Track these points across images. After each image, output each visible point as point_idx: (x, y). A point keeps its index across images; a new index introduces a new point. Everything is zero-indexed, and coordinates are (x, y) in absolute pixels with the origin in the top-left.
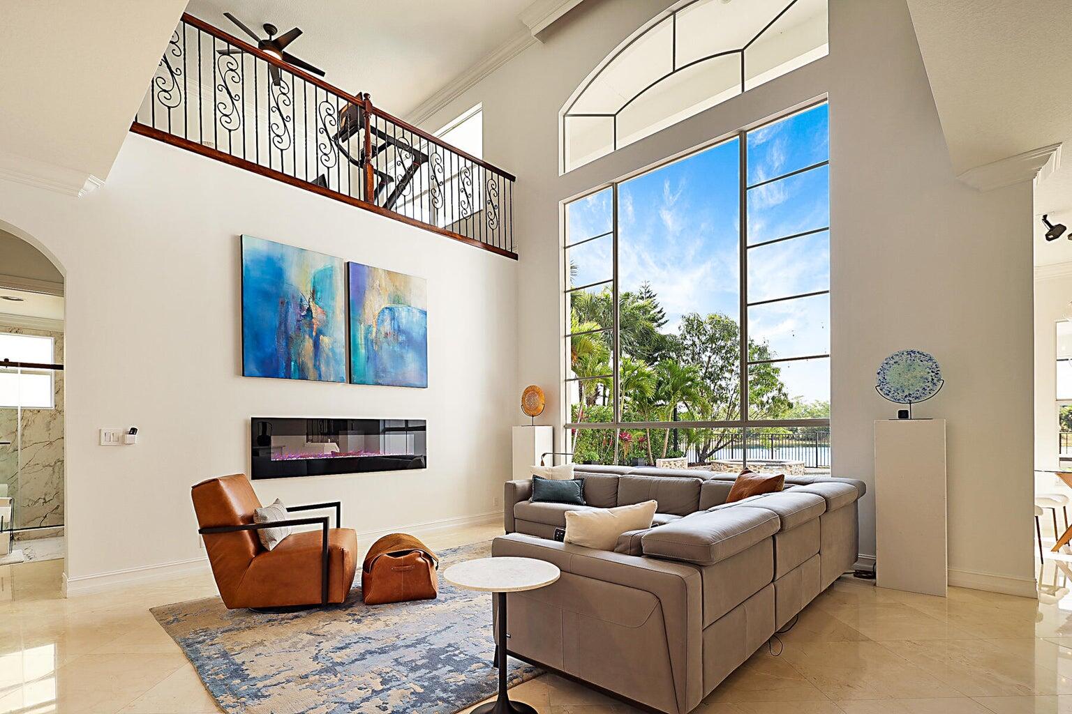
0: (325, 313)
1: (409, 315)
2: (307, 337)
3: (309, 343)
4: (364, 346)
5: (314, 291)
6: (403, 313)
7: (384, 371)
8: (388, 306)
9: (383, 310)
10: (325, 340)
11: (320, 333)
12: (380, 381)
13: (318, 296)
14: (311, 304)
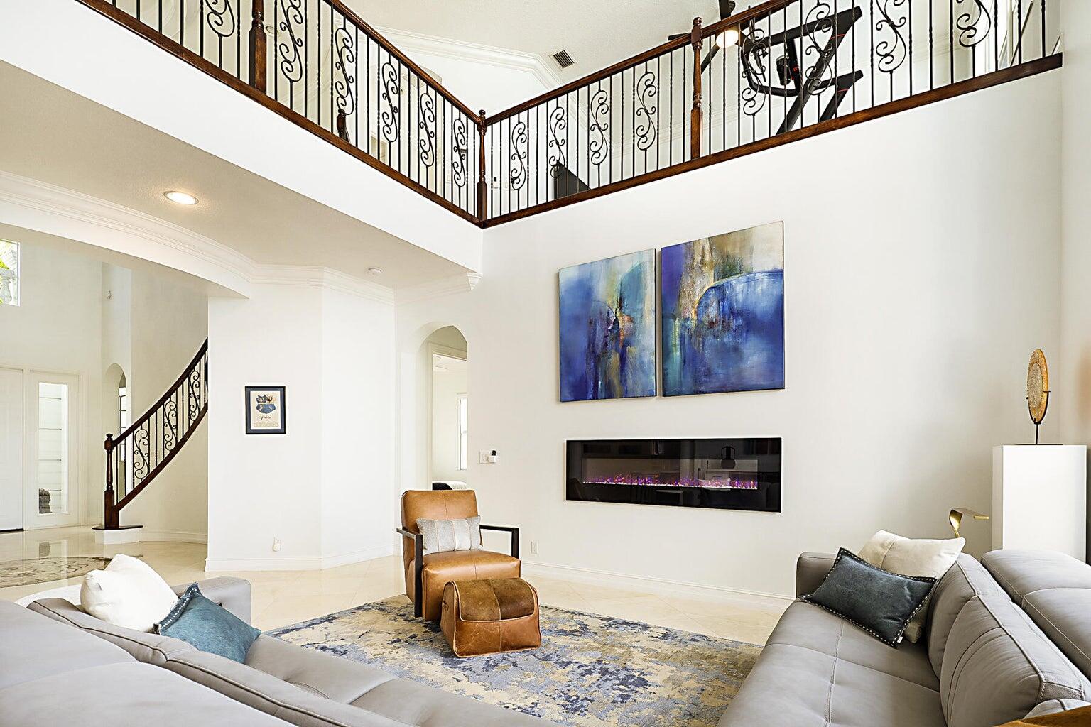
0: (632, 320)
1: (749, 286)
2: (613, 351)
3: (614, 359)
4: (678, 347)
5: (621, 299)
6: (738, 286)
7: (708, 373)
8: (712, 284)
9: (707, 293)
10: (633, 351)
11: (627, 344)
12: (701, 389)
13: (626, 303)
14: (618, 314)
